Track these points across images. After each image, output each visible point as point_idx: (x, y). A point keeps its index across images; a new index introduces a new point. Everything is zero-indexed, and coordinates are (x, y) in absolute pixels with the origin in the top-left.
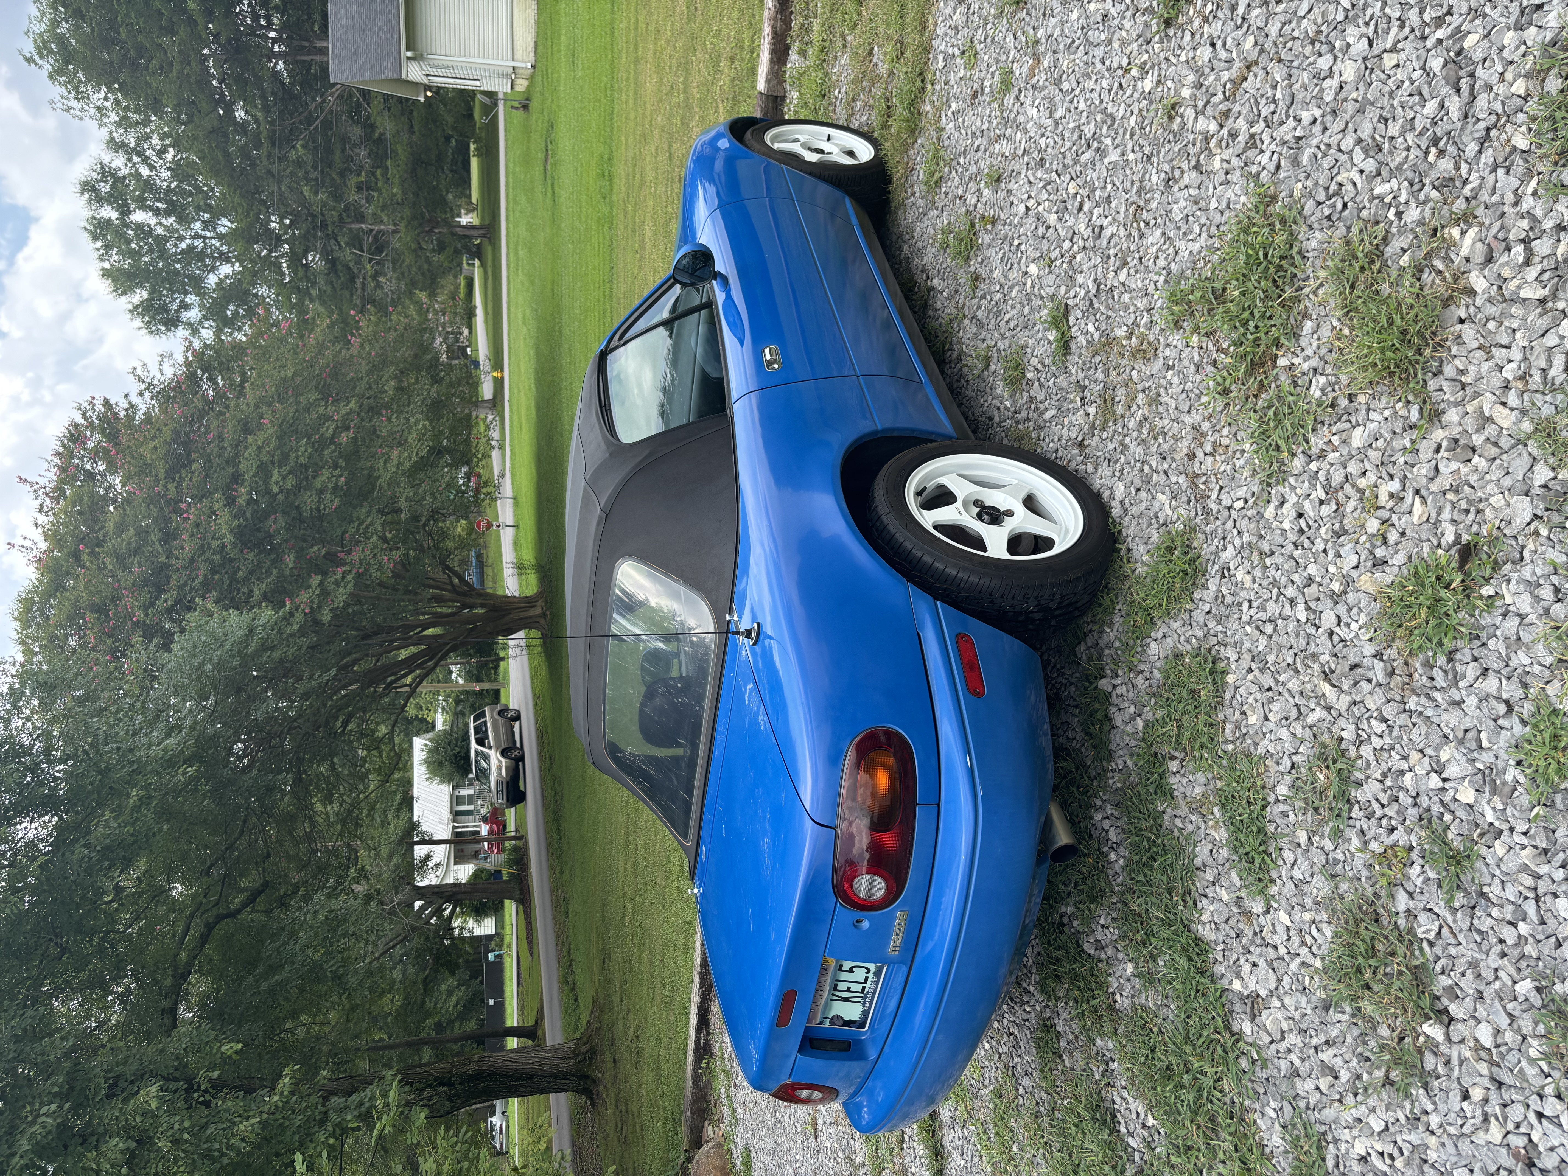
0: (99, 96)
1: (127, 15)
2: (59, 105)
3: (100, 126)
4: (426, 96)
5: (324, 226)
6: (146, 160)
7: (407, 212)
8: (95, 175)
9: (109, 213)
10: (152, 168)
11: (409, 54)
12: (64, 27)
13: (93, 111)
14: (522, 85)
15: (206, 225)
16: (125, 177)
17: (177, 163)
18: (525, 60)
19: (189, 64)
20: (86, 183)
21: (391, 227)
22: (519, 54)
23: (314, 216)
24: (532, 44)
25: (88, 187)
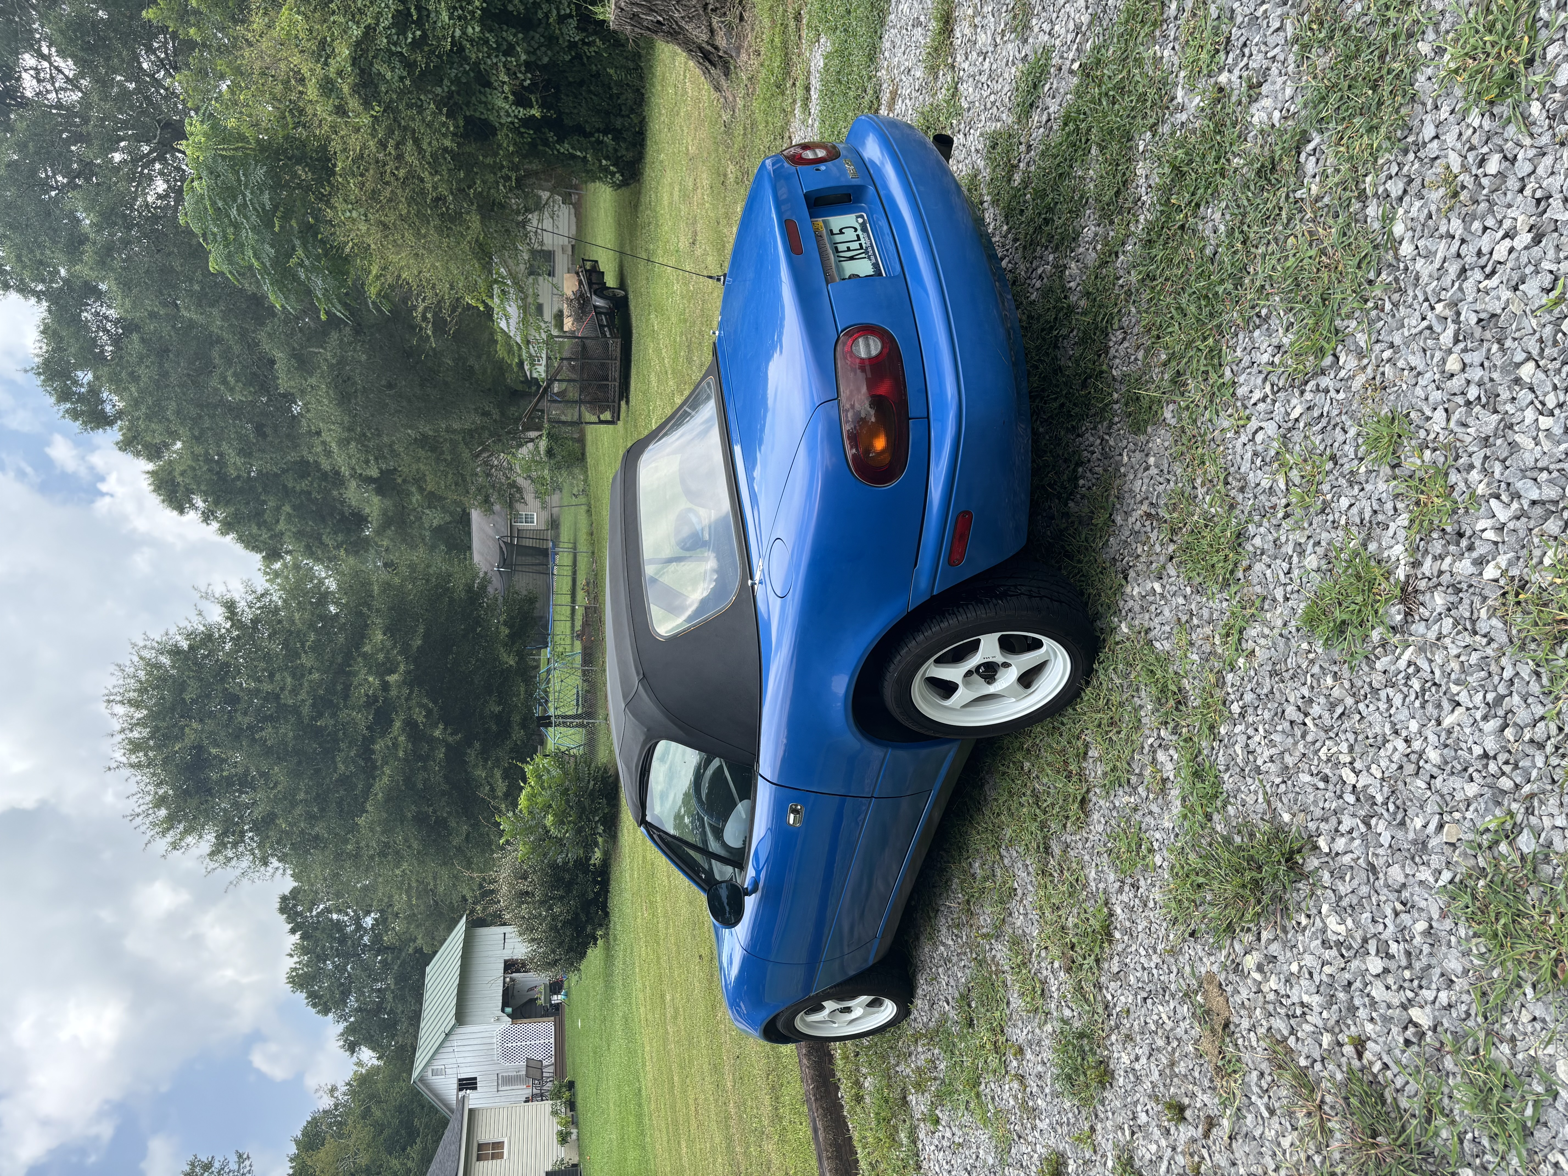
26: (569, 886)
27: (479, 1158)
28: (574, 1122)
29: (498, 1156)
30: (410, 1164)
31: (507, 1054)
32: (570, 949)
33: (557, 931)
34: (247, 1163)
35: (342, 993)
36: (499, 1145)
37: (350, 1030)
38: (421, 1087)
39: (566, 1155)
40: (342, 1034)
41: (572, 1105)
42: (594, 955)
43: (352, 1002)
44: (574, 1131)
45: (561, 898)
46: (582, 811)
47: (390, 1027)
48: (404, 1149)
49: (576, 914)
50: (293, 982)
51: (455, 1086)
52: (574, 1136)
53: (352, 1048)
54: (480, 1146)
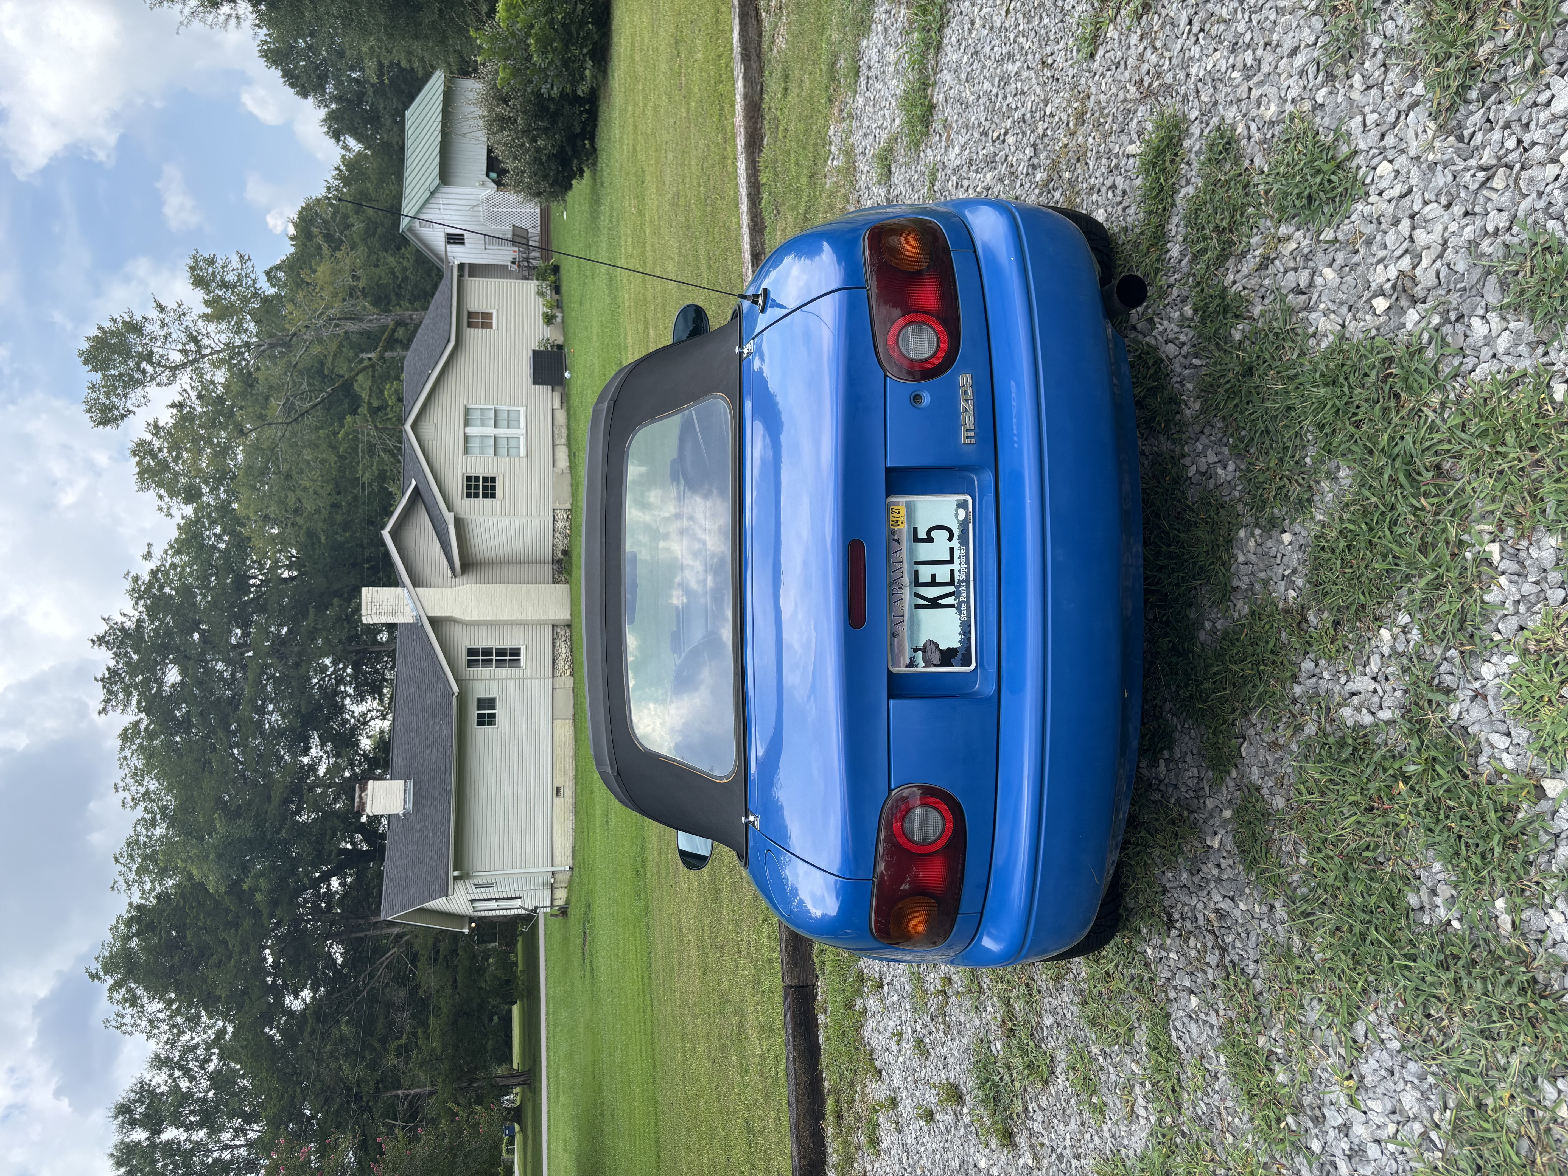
0: (154, 1007)
1: (197, 917)
2: (113, 1023)
3: (148, 1038)
4: (470, 928)
5: (358, 1097)
6: (187, 1072)
7: (445, 1067)
8: (132, 1096)
9: (140, 1135)
10: (192, 1079)
11: (456, 873)
12: (134, 943)
13: (144, 1023)
14: (561, 896)
15: (238, 1132)
16: (163, 1094)
17: (218, 1072)
18: (564, 862)
19: (248, 952)
20: (122, 1106)
21: (429, 1089)
22: (557, 861)
23: (349, 1089)
24: (570, 850)
25: (124, 1109)
26: (554, 117)
27: (470, 325)
28: (559, 305)
29: (487, 325)
30: (405, 263)
31: (493, 217)
32: (555, 183)
33: (541, 163)
34: (249, 264)
35: (319, 77)
36: (487, 316)
37: (332, 118)
38: (409, 235)
39: (552, 334)
40: (325, 120)
41: (557, 289)
42: (580, 187)
43: (330, 88)
44: (559, 315)
45: (546, 130)
46: (568, 40)
47: (374, 118)
48: (399, 248)
49: (562, 149)
50: (266, 56)
51: (443, 239)
52: (559, 320)
53: (336, 135)
54: (470, 314)
